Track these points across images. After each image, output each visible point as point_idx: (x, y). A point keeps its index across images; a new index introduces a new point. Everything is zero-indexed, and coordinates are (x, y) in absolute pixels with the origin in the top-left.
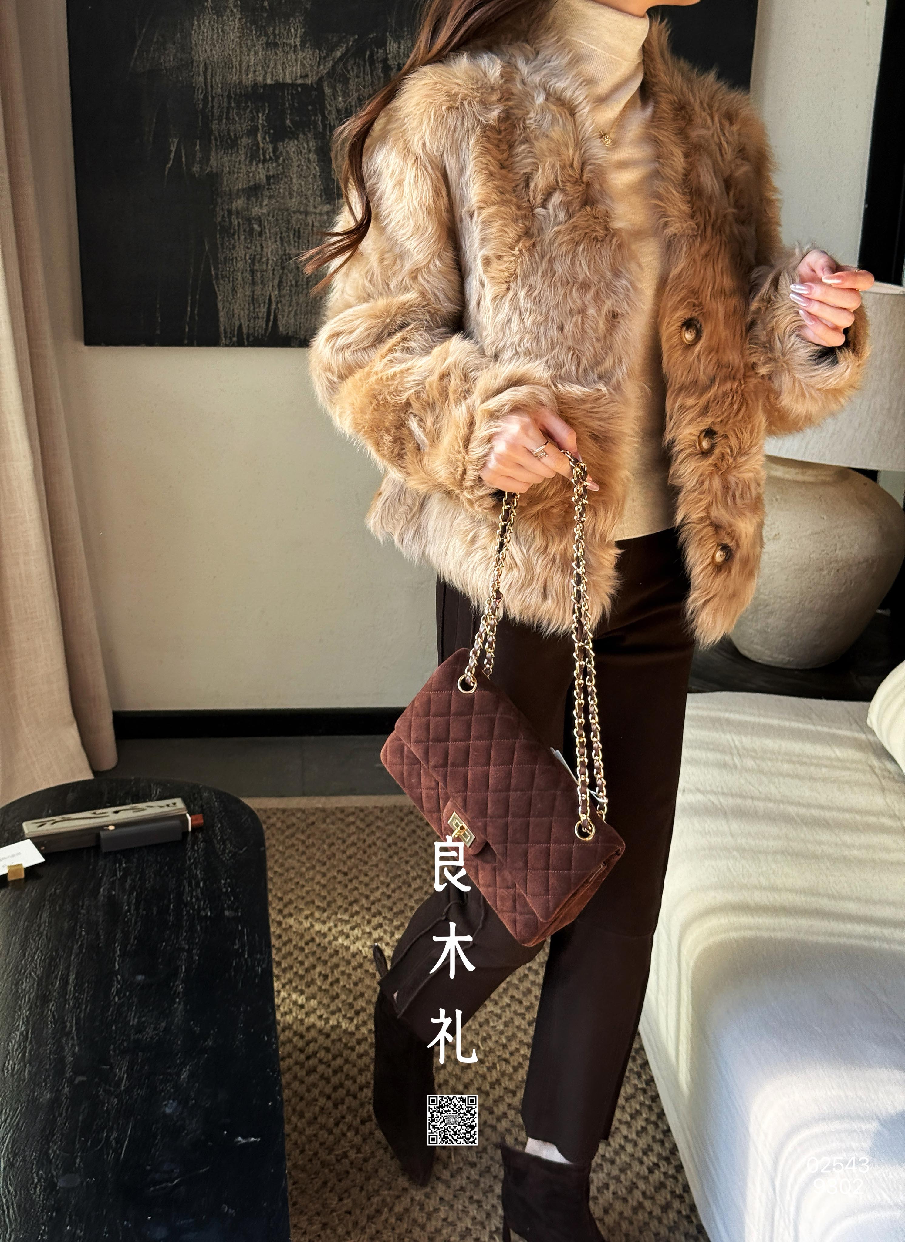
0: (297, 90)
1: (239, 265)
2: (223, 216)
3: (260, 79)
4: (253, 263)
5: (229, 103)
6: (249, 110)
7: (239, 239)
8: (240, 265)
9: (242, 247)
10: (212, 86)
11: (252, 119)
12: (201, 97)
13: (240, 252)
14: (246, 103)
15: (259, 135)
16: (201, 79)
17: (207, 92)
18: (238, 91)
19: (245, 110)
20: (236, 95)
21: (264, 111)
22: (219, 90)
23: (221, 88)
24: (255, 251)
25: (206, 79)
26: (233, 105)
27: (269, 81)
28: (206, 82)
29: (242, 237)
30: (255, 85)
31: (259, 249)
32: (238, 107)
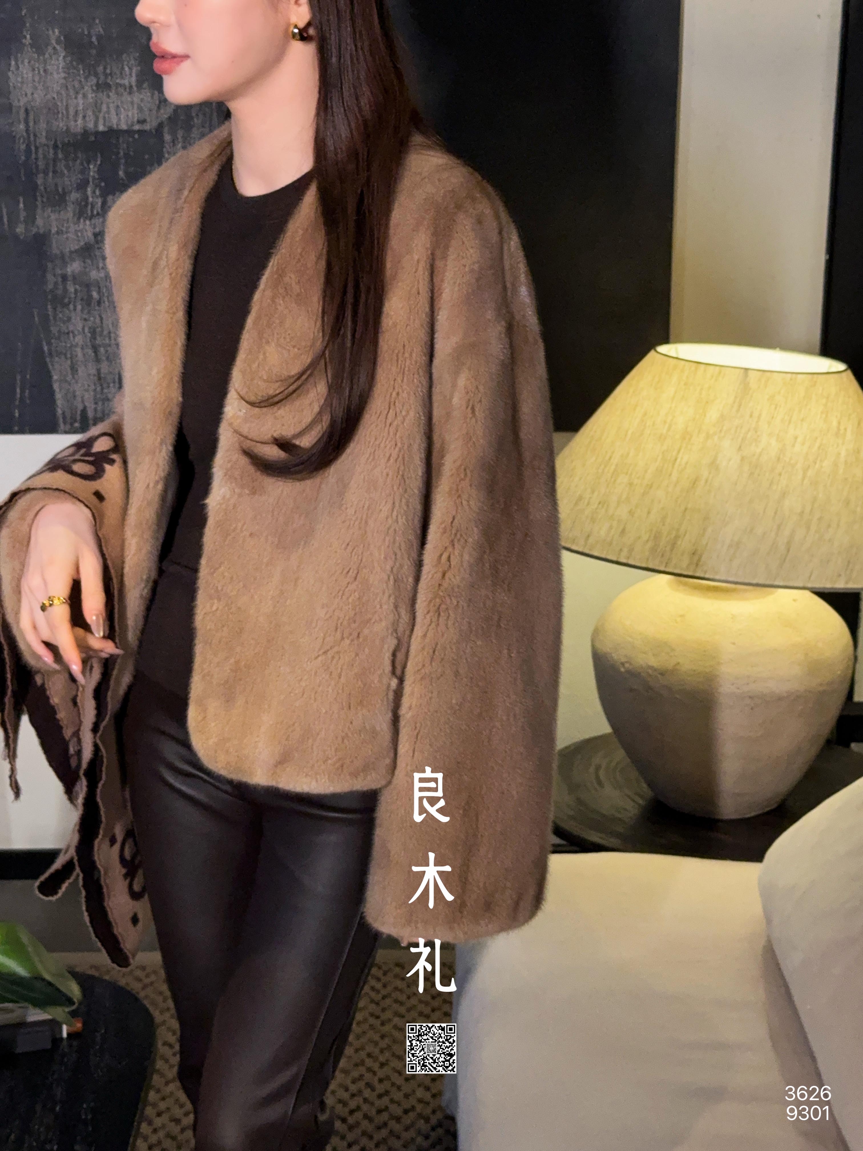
0: (133, 137)
1: (77, 339)
2: (56, 283)
3: (91, 125)
4: (94, 337)
5: (56, 154)
6: (78, 161)
7: (75, 310)
8: (79, 339)
9: (78, 318)
10: (35, 135)
11: (82, 172)
12: (23, 147)
13: (77, 323)
14: (75, 153)
15: (89, 189)
16: (22, 127)
17: (29, 142)
18: (66, 140)
19: (75, 160)
20: (63, 144)
21: (97, 161)
22: (44, 139)
23: (46, 137)
24: (94, 322)
25: (27, 127)
26: (60, 155)
27: (101, 128)
28: (27, 131)
29: (79, 307)
30: (86, 133)
31: (98, 320)
32: (66, 158)
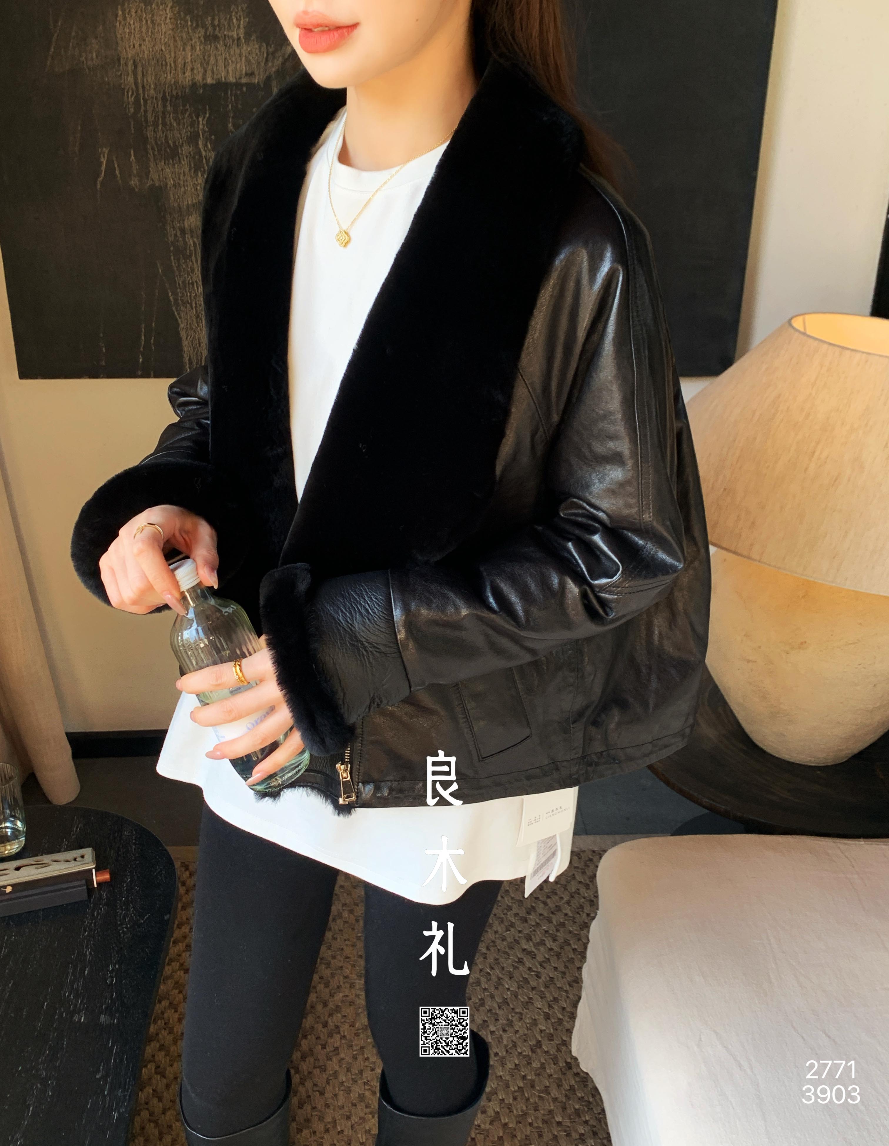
0: (241, 90)
2: (176, 235)
3: (199, 78)
5: (165, 106)
6: (188, 113)
10: (143, 87)
11: (192, 125)
12: (132, 99)
14: (184, 106)
15: (200, 143)
16: (131, 79)
17: (138, 94)
18: (174, 93)
19: (183, 112)
20: (172, 97)
21: (205, 114)
22: (152, 92)
23: (155, 89)
25: (136, 79)
26: (169, 108)
27: (209, 81)
28: (136, 83)
30: (194, 86)
32: (175, 112)
